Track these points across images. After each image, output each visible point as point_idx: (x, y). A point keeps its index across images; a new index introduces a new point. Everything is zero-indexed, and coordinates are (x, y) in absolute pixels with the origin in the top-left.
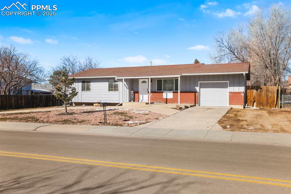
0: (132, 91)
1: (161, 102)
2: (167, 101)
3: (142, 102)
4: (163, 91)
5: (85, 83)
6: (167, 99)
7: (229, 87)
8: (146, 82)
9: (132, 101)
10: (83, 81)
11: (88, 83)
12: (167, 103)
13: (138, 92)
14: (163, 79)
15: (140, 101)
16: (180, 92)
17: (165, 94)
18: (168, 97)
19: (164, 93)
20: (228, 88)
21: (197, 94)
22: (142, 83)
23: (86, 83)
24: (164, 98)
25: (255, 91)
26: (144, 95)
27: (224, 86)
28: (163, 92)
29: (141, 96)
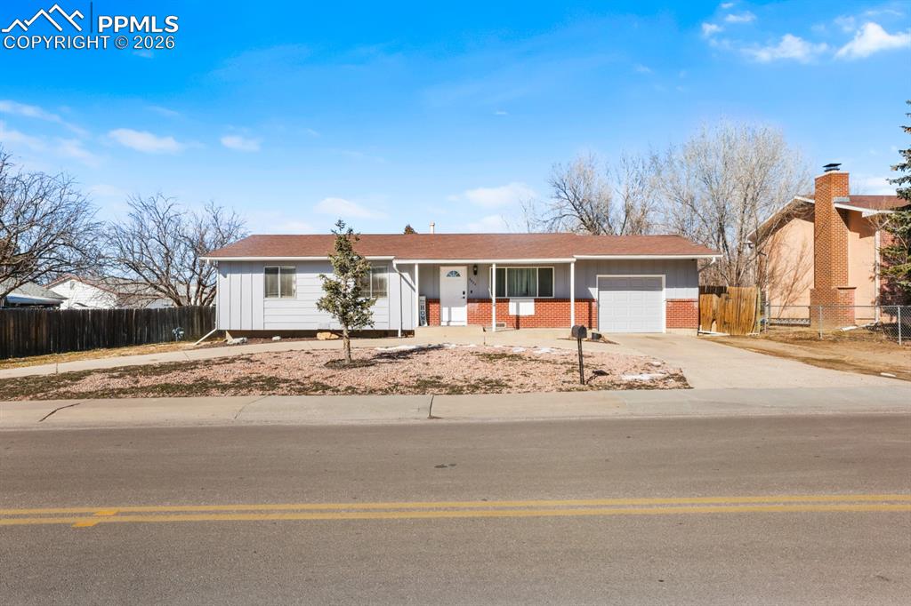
0: (424, 298)
1: (503, 325)
2: (518, 322)
3: (448, 325)
4: (506, 297)
5: (277, 273)
6: (518, 318)
7: (667, 287)
8: (458, 275)
9: (424, 323)
10: (271, 270)
11: (287, 276)
12: (518, 328)
13: (437, 301)
14: (506, 268)
15: (442, 324)
16: (576, 300)
17: (515, 304)
18: (522, 313)
19: (510, 304)
20: (661, 290)
21: (594, 304)
22: (448, 275)
23: (279, 275)
24: (511, 314)
25: (715, 297)
26: (452, 308)
27: (656, 286)
28: (507, 301)
29: (445, 311)
